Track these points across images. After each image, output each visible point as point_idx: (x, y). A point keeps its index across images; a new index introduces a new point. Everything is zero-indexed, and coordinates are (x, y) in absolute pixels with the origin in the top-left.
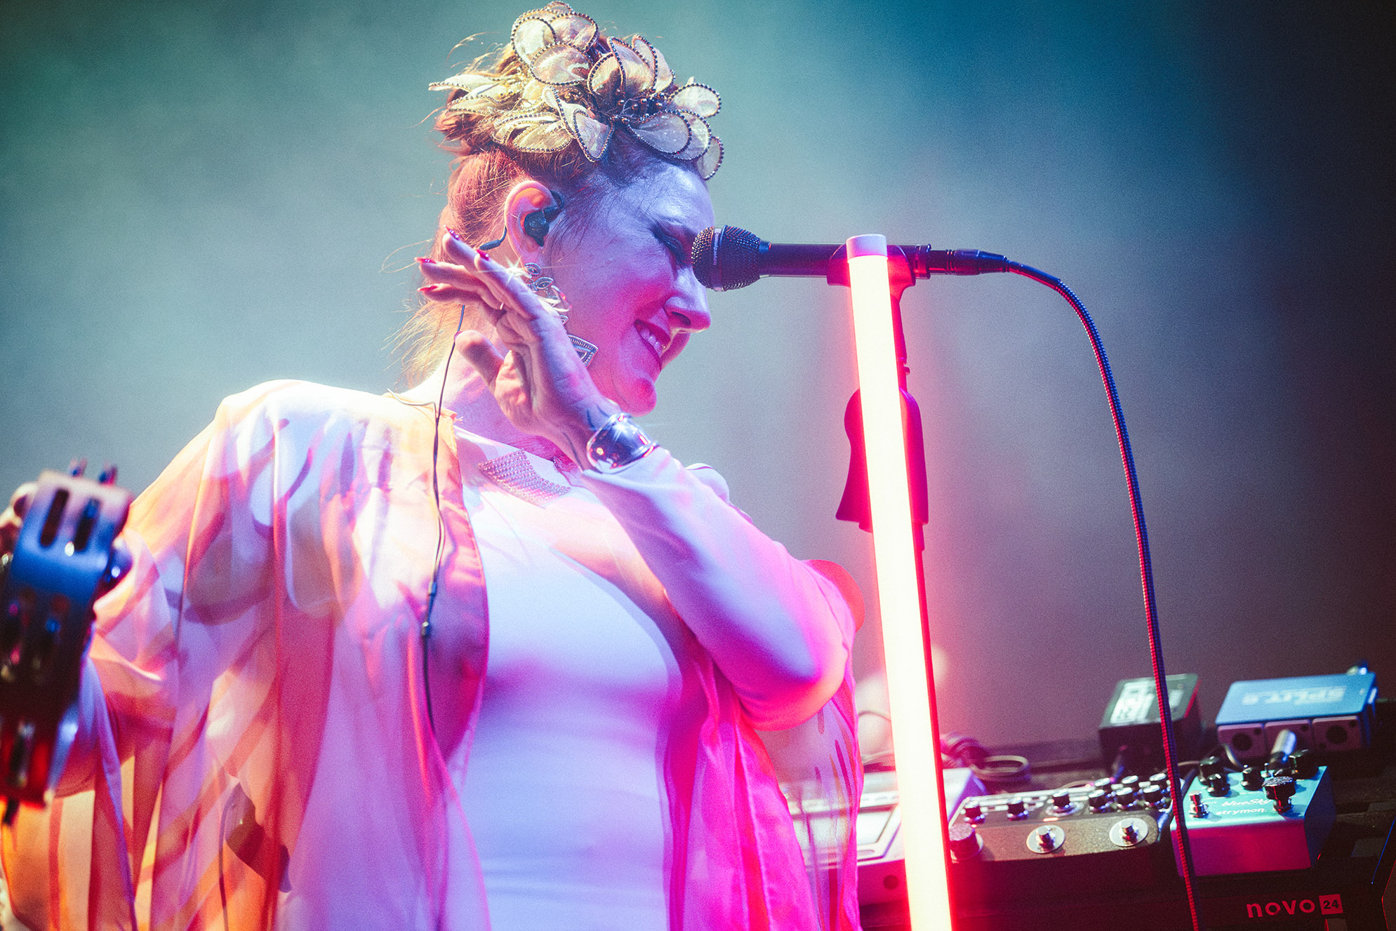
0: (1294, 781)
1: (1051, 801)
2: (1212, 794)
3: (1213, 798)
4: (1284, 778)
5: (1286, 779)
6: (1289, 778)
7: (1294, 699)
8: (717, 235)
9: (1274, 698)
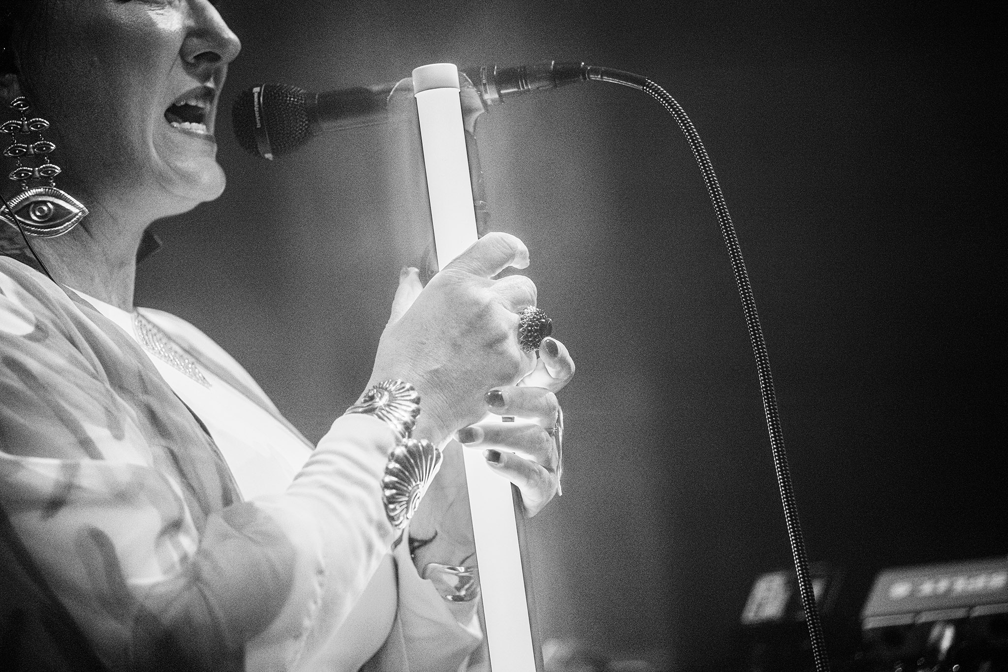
7: (951, 587)
8: (256, 95)
9: (927, 588)
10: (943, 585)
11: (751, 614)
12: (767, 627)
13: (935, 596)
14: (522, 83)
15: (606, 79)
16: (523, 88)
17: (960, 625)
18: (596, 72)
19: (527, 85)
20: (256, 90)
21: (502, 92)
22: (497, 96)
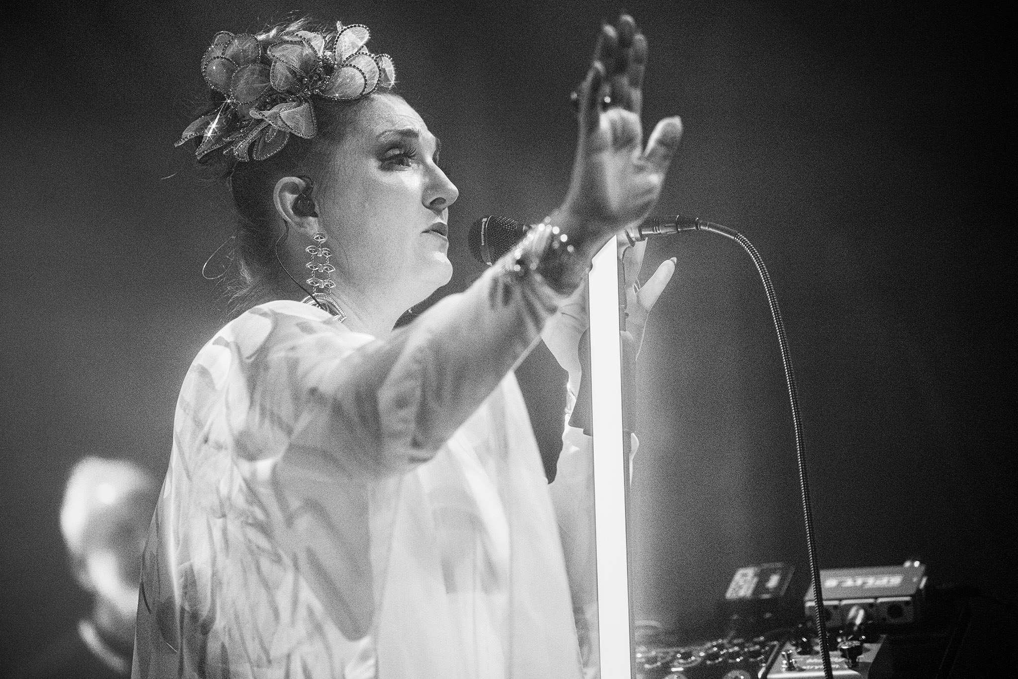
0: (862, 644)
1: (679, 656)
2: (800, 653)
3: (799, 656)
4: (854, 642)
5: (856, 643)
6: (859, 642)
7: (864, 583)
8: (484, 223)
9: (849, 583)
10: (859, 582)
11: (730, 594)
12: (741, 603)
13: (855, 588)
14: (656, 229)
15: (710, 229)
16: (656, 231)
17: (867, 608)
18: (705, 225)
19: (659, 230)
20: (485, 220)
21: (643, 233)
22: (638, 236)
